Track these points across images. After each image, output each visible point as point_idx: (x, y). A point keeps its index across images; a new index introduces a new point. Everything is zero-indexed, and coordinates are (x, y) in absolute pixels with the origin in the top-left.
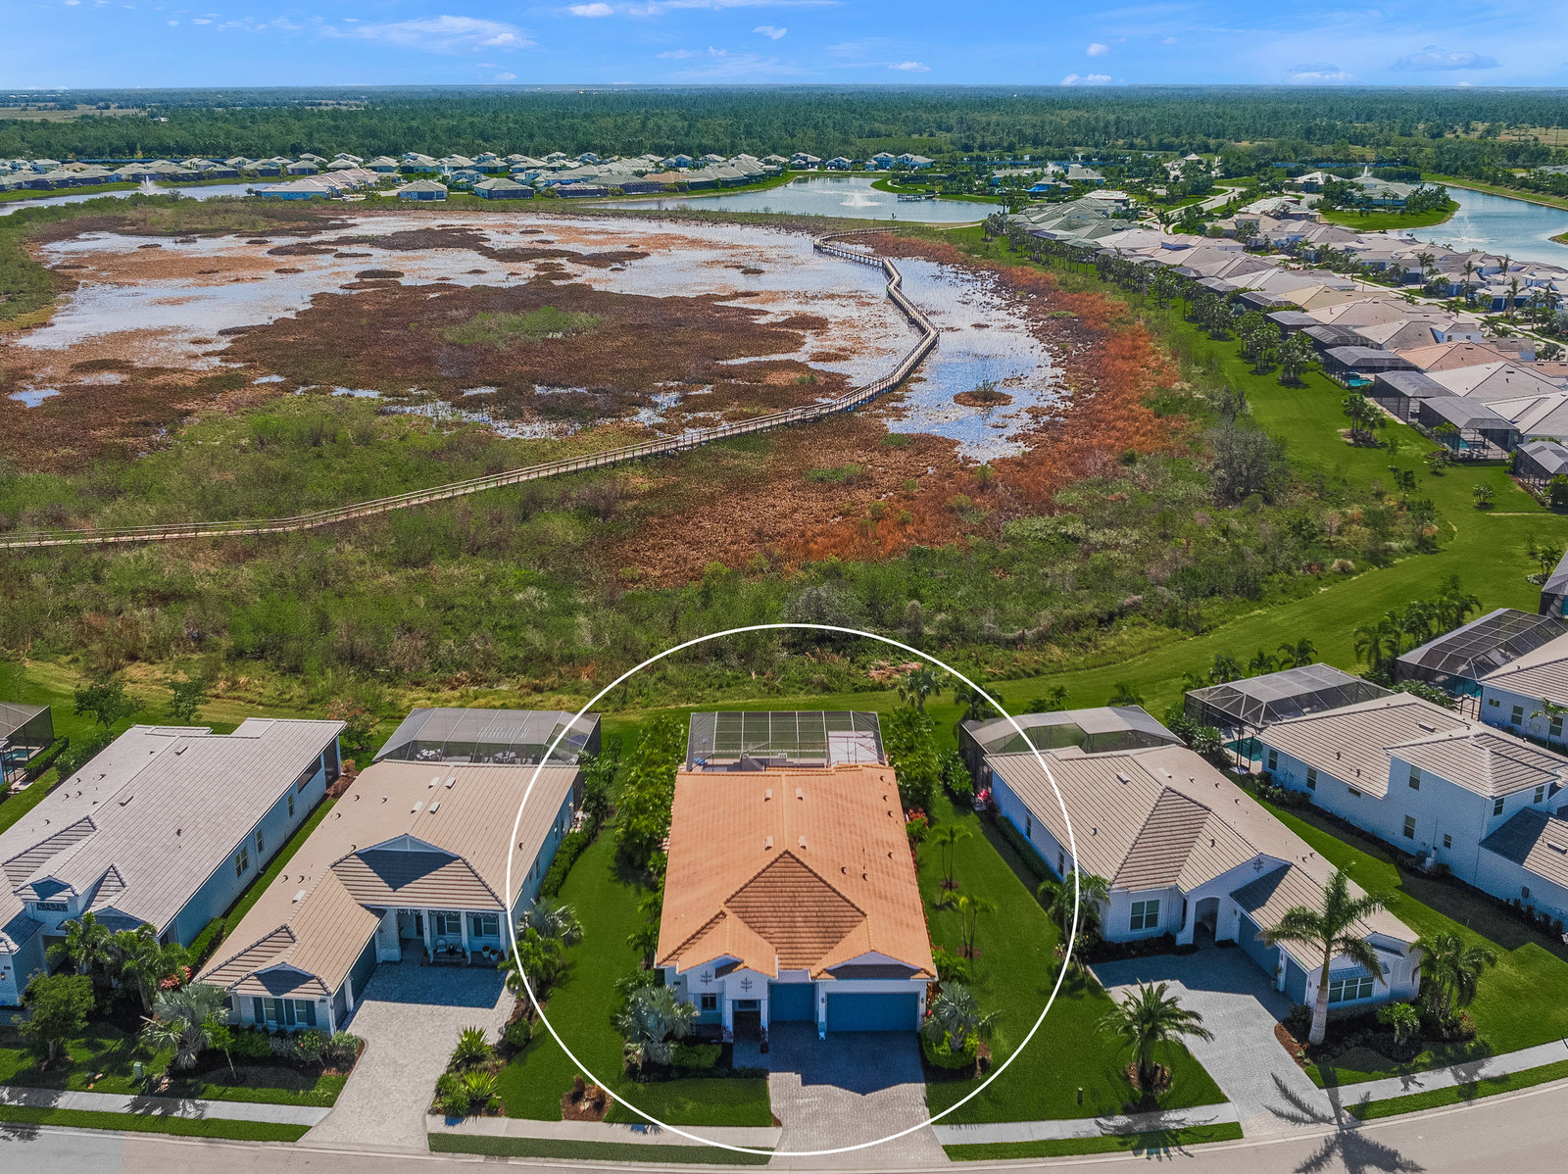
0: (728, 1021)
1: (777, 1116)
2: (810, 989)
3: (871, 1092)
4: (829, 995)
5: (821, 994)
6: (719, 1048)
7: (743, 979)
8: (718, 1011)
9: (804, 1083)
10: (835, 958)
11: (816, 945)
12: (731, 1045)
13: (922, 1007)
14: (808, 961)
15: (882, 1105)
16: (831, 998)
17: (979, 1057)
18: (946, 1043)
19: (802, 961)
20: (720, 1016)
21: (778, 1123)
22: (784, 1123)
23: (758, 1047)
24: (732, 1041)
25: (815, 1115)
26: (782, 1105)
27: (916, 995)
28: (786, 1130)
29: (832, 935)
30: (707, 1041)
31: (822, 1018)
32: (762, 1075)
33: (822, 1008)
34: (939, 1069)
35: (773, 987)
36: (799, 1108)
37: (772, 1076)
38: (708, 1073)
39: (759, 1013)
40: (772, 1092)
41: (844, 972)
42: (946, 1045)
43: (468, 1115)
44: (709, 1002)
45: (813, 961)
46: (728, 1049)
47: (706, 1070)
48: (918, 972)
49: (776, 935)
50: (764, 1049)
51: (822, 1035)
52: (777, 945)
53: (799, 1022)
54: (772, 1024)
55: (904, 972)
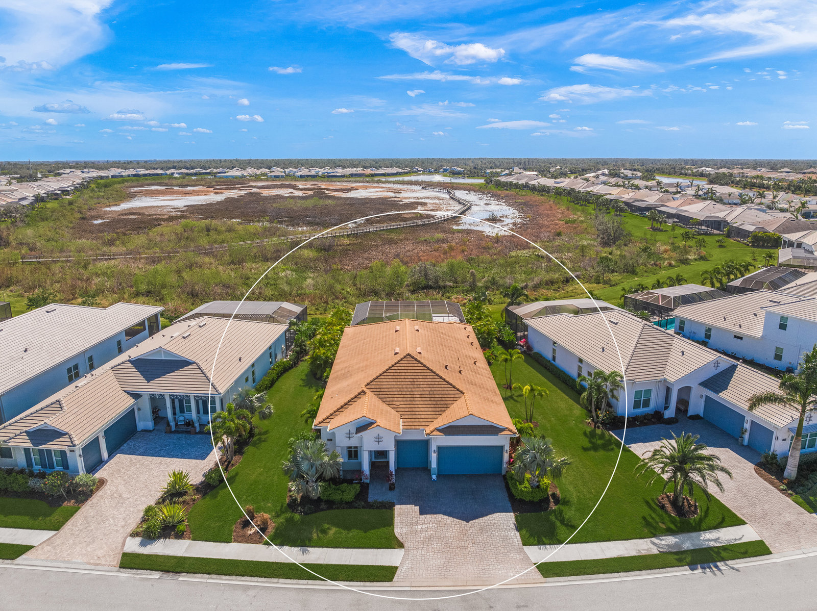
0: (366, 467)
1: (400, 539)
2: (426, 444)
3: (472, 520)
4: (439, 448)
5: (433, 447)
6: (358, 487)
7: (376, 435)
8: (359, 460)
9: (422, 513)
10: (443, 421)
11: (429, 413)
12: (368, 485)
13: (506, 457)
14: (423, 424)
15: (482, 530)
16: (440, 449)
17: (550, 493)
18: (526, 482)
19: (420, 424)
20: (360, 464)
21: (401, 545)
22: (406, 545)
23: (388, 486)
24: (368, 481)
25: (430, 538)
26: (405, 530)
27: (502, 447)
28: (407, 551)
29: (441, 406)
30: (350, 482)
31: (434, 465)
32: (390, 506)
33: (434, 457)
34: (521, 501)
35: (399, 443)
36: (417, 532)
37: (398, 508)
38: (349, 505)
39: (388, 463)
40: (397, 520)
41: (449, 430)
42: (526, 484)
43: (159, 538)
44: (353, 453)
45: (427, 424)
46: (365, 488)
47: (347, 503)
48: (503, 430)
49: (401, 406)
50: (392, 488)
51: (434, 477)
52: (401, 413)
53: (418, 468)
54: (398, 469)
55: (493, 430)
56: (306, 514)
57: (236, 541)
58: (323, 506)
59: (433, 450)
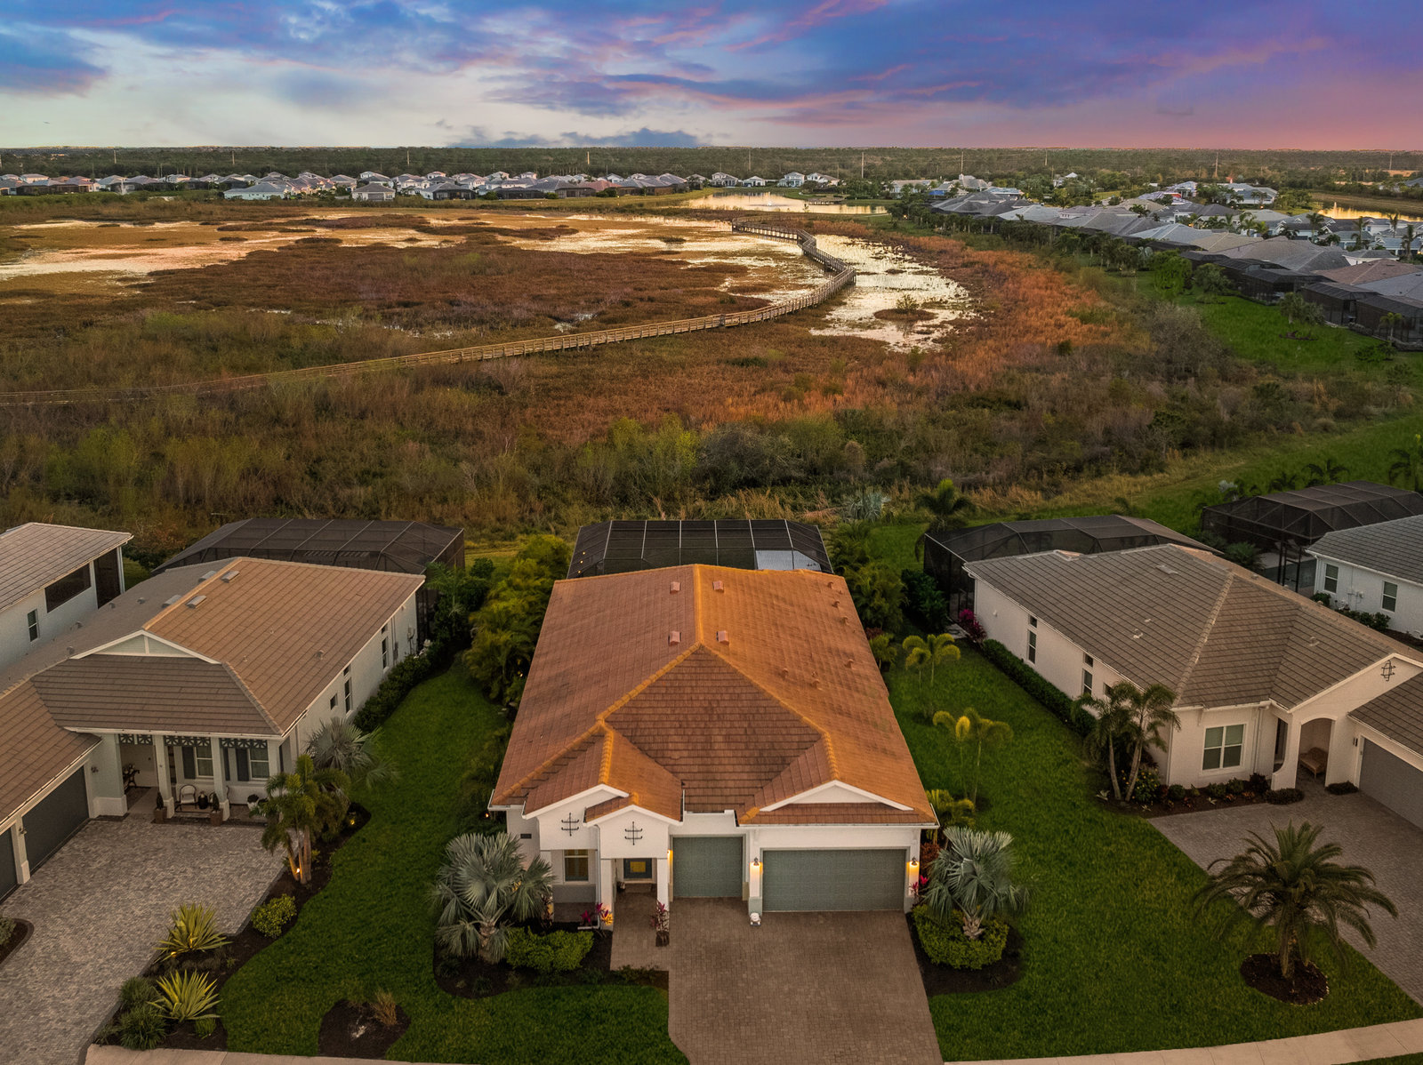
0: (607, 900)
2: (737, 845)
4: (766, 853)
5: (754, 851)
6: (587, 939)
7: (628, 824)
8: (590, 882)
12: (609, 934)
13: (913, 873)
16: (769, 856)
20: (593, 890)
23: (653, 936)
24: (610, 926)
27: (902, 853)
30: (571, 928)
31: (755, 891)
33: (754, 873)
34: (944, 968)
35: (679, 844)
37: (674, 985)
38: (570, 977)
41: (788, 815)
43: (159, 1044)
46: (603, 940)
47: (566, 973)
48: (907, 814)
49: (682, 762)
50: (662, 941)
51: (755, 917)
52: (683, 776)
53: (720, 899)
54: (677, 899)
56: (476, 995)
58: (512, 979)
59: (752, 858)
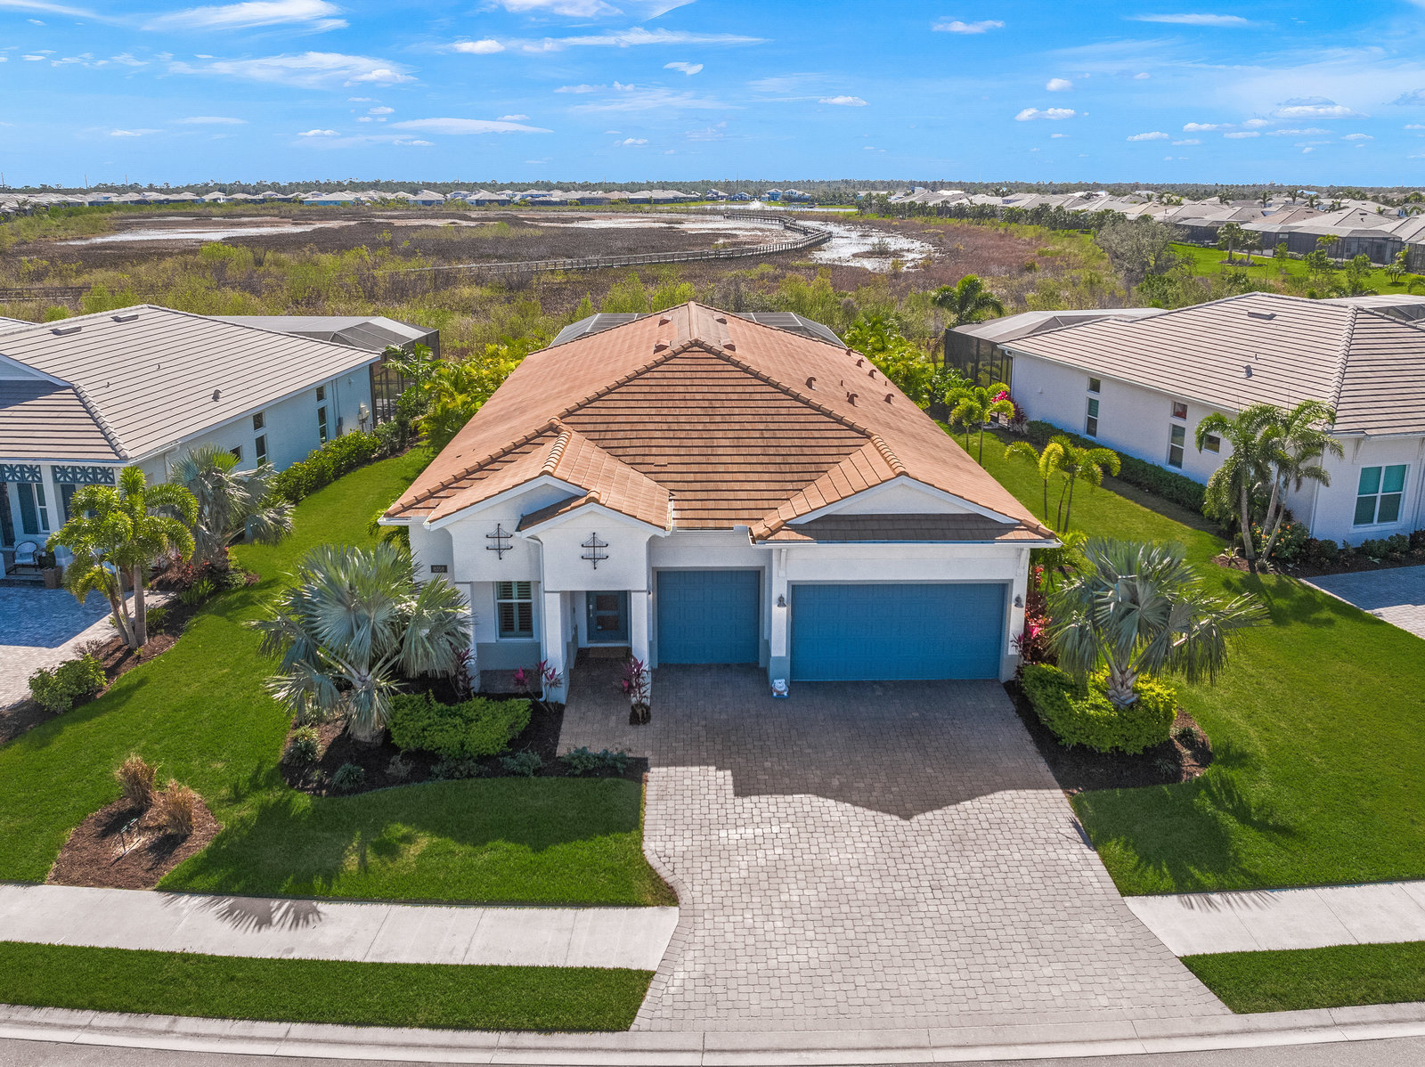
1: (664, 872)
2: (753, 581)
3: (924, 811)
4: (796, 588)
5: (778, 587)
7: (587, 535)
8: (535, 637)
9: (742, 790)
10: (807, 504)
11: (763, 486)
12: (560, 708)
13: (1016, 618)
14: (745, 514)
15: (960, 843)
16: (799, 592)
17: (1174, 731)
18: (1093, 693)
19: (732, 514)
21: (666, 895)
22: (685, 896)
25: (773, 873)
26: (680, 845)
27: (1003, 588)
28: (690, 917)
29: (800, 468)
31: (779, 644)
32: (635, 770)
33: (779, 617)
34: (1083, 752)
36: (726, 853)
37: (657, 777)
38: (489, 765)
39: (628, 628)
40: (652, 814)
41: (830, 529)
42: (1096, 697)
44: (517, 614)
45: (756, 514)
46: (548, 717)
47: (483, 759)
48: (1010, 527)
49: (670, 468)
50: (639, 717)
51: (780, 685)
52: (672, 485)
53: (728, 665)
54: (663, 666)
55: (975, 528)
56: (336, 791)
57: (63, 879)
58: (398, 767)
59: (775, 596)
